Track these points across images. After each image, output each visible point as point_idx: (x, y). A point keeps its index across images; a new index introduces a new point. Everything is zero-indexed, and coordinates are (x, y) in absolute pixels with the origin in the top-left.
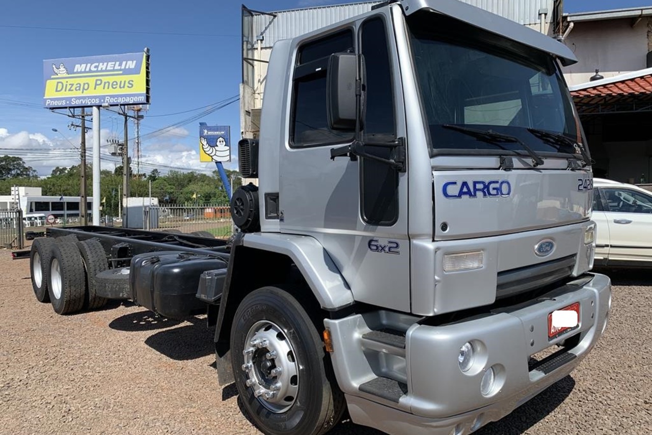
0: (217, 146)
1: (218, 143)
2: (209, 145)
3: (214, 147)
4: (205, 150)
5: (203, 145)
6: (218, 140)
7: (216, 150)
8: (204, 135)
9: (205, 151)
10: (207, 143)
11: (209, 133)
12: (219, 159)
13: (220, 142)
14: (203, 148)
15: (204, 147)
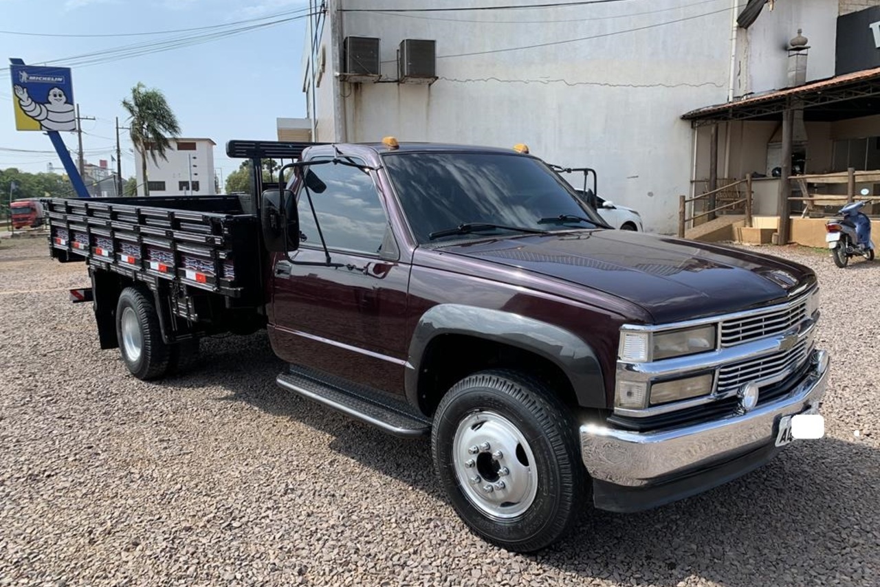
0: (50, 103)
1: (51, 98)
2: (33, 100)
3: (43, 105)
4: (25, 108)
5: (21, 99)
6: (51, 92)
7: (48, 111)
8: (22, 81)
9: (25, 111)
10: (29, 97)
11: (31, 78)
12: (54, 127)
13: (55, 96)
14: (21, 105)
15: (21, 101)
